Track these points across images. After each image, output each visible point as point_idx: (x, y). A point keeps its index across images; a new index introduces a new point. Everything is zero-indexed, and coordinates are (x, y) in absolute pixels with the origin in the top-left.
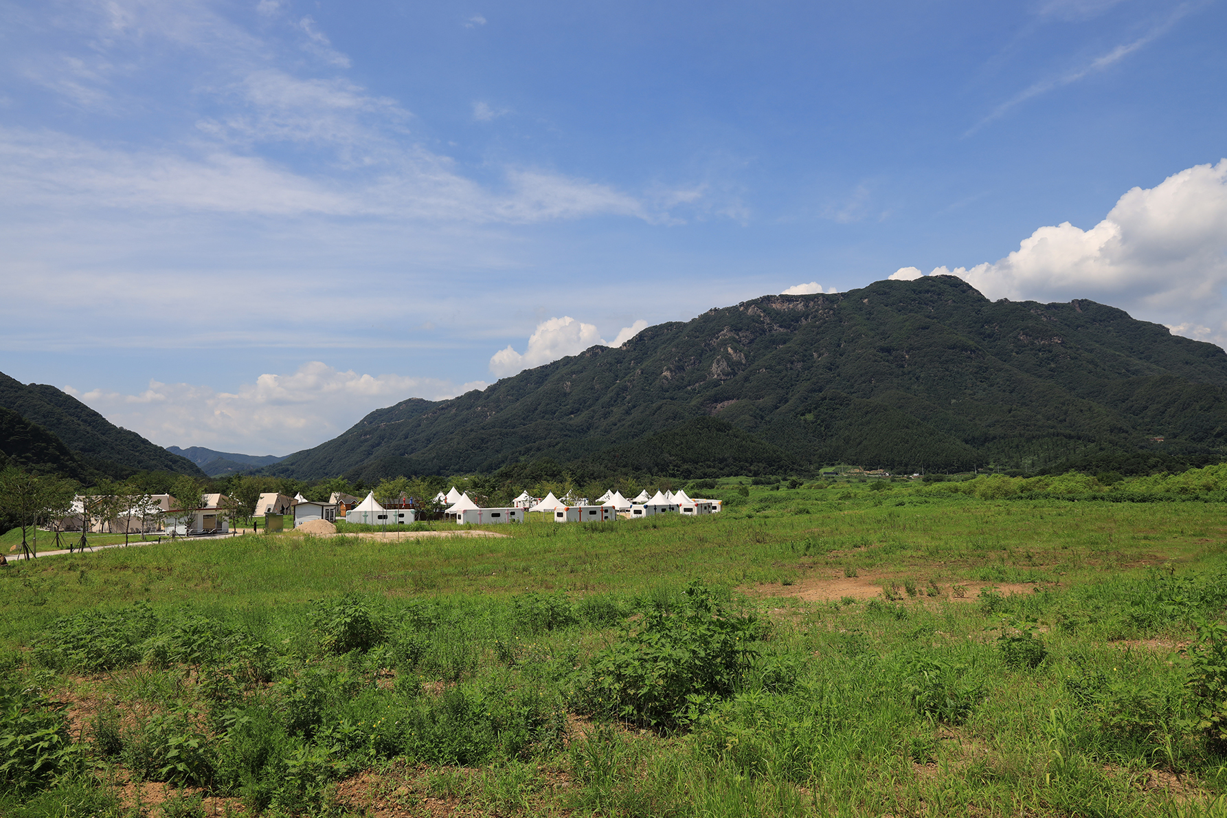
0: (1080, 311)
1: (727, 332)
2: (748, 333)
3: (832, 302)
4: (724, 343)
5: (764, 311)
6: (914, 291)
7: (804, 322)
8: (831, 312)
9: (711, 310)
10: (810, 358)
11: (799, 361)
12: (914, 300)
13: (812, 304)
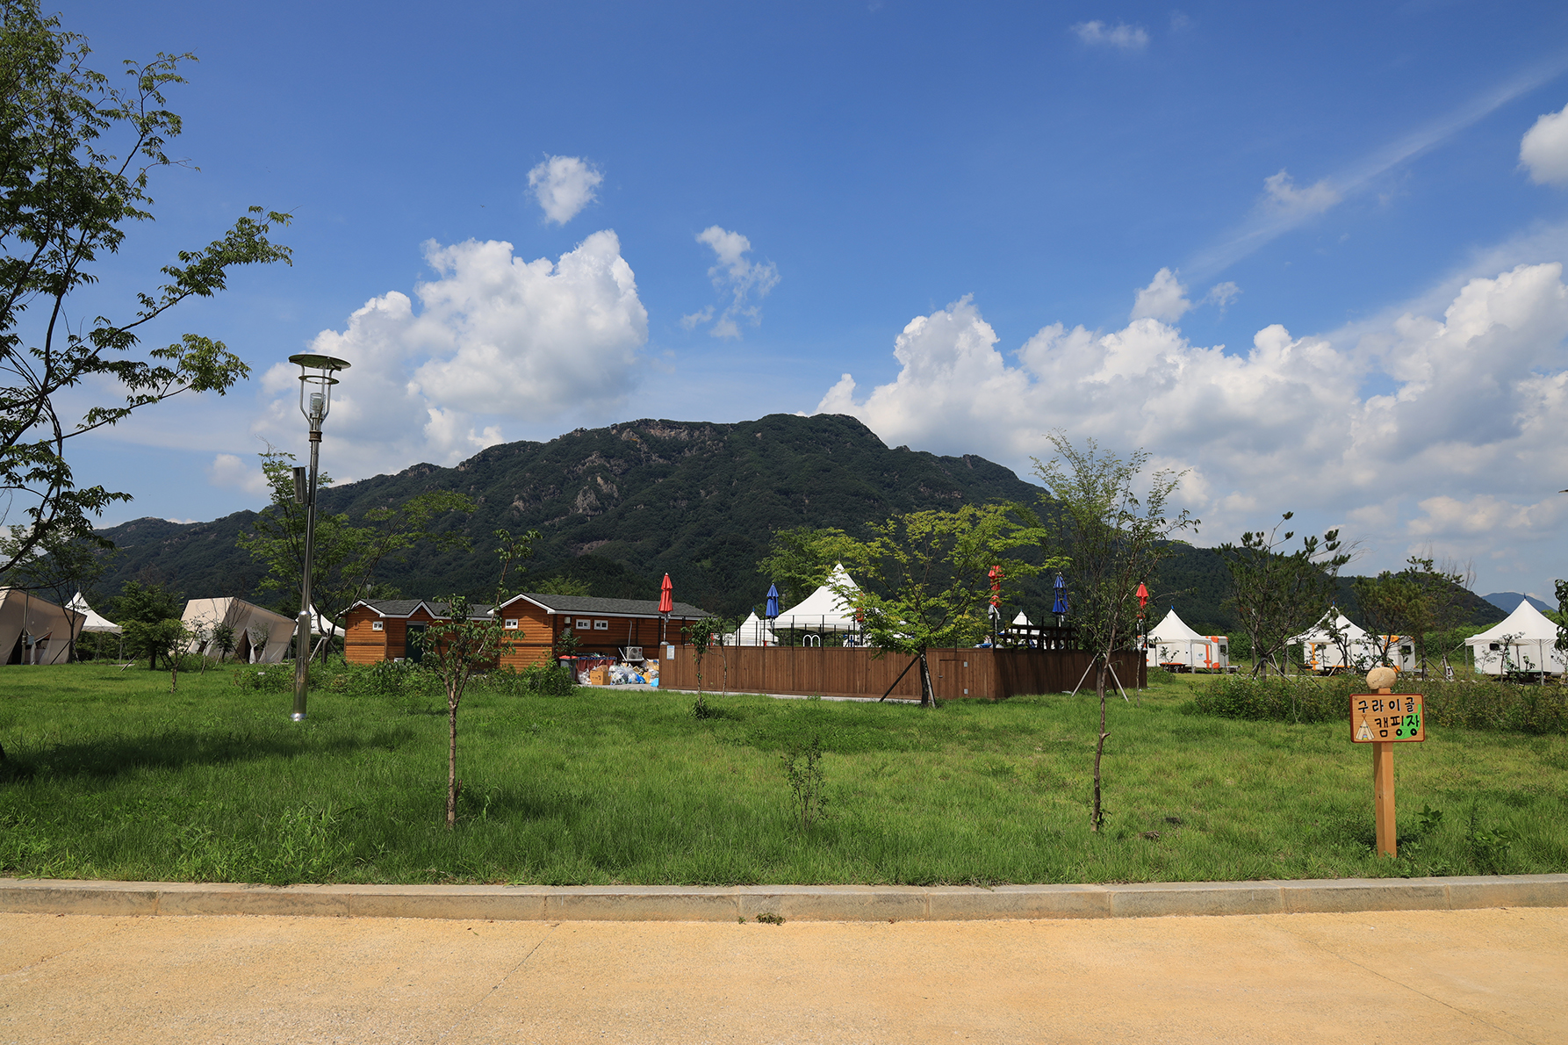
0: (971, 467)
1: (596, 458)
2: (621, 462)
3: (720, 433)
4: (592, 472)
5: (641, 437)
6: (811, 429)
7: (688, 454)
8: (721, 444)
9: (576, 431)
10: (697, 496)
11: (683, 499)
12: (811, 439)
13: (697, 433)
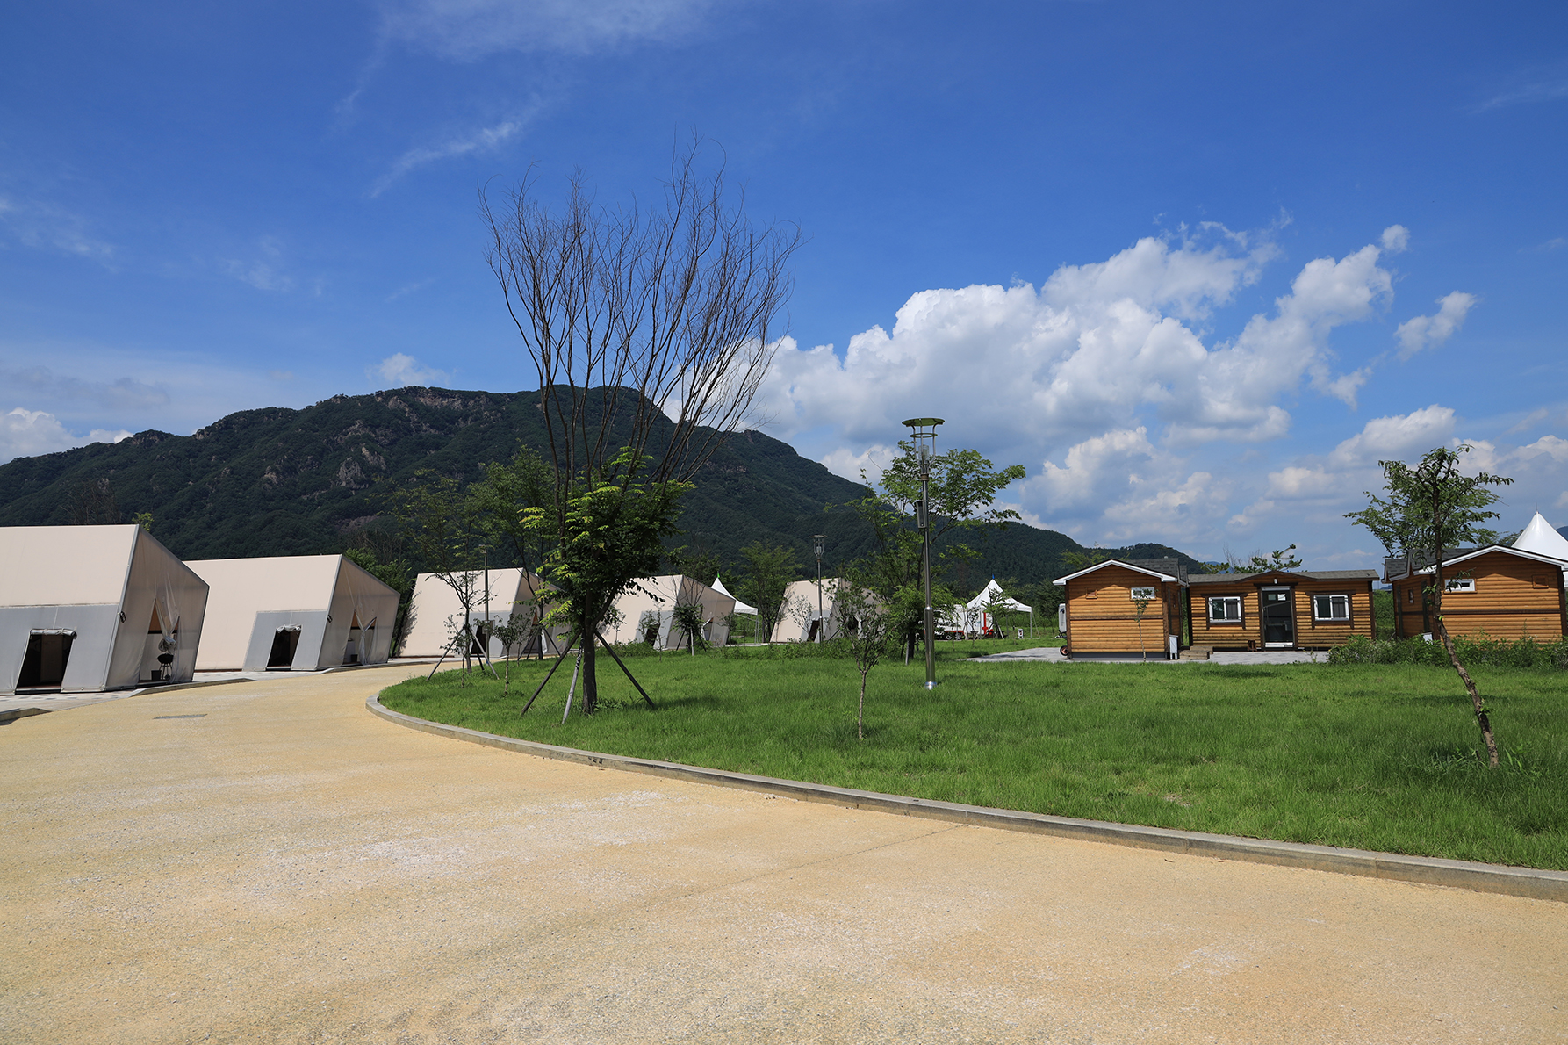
0: (752, 443)
1: (359, 427)
2: (388, 432)
3: (497, 403)
4: (356, 442)
5: (410, 406)
6: (594, 400)
7: (462, 424)
8: (499, 415)
9: (336, 397)
10: (474, 468)
11: (459, 472)
12: (594, 411)
13: (471, 403)
